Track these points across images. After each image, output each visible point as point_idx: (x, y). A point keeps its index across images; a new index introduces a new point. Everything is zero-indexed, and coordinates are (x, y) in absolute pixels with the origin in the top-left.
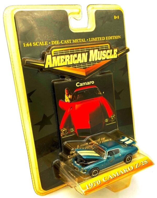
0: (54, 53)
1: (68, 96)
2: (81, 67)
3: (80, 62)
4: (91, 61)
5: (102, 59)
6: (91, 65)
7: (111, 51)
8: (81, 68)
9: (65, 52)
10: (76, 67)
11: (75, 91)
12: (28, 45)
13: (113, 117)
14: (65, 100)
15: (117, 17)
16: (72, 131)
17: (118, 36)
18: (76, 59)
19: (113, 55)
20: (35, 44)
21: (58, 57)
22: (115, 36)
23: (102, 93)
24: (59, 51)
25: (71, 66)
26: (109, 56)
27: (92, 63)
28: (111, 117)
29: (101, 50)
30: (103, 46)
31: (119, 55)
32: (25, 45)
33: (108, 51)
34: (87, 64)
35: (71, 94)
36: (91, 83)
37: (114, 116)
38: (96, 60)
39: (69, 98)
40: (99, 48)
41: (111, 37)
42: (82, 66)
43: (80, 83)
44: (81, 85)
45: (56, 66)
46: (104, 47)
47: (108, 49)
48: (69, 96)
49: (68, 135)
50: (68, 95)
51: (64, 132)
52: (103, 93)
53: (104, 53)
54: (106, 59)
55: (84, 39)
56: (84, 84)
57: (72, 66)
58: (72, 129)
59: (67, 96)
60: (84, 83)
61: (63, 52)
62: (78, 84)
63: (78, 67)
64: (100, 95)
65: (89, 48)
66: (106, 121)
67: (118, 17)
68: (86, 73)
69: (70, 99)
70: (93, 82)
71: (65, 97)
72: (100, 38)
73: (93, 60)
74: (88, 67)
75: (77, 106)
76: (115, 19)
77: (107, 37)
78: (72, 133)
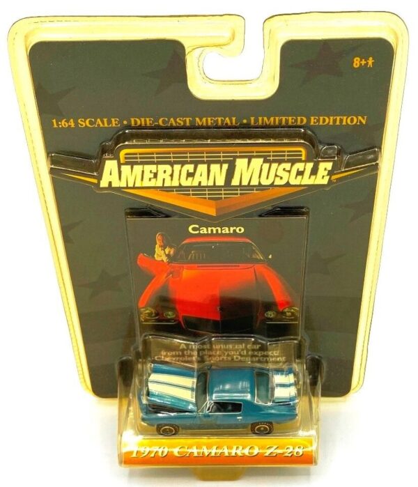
0: (126, 158)
1: (164, 250)
3: (202, 185)
4: (238, 184)
5: (275, 184)
6: (237, 194)
7: (310, 166)
8: (205, 198)
9: (157, 158)
11: (184, 243)
12: (63, 123)
13: (292, 310)
15: (363, 62)
16: (169, 317)
17: (355, 118)
18: (190, 175)
19: (313, 177)
20: (85, 122)
21: (138, 168)
22: (345, 118)
23: (267, 257)
24: (140, 154)
26: (300, 177)
27: (241, 190)
28: (286, 310)
29: (275, 161)
30: (284, 152)
31: (337, 179)
32: (58, 125)
33: (300, 166)
34: (224, 190)
35: (171, 247)
36: (234, 231)
37: (294, 309)
39: (167, 253)
40: (270, 156)
41: (331, 118)
42: (207, 192)
43: (200, 227)
44: (204, 231)
45: (131, 185)
46: (286, 154)
47: (300, 161)
49: (158, 321)
51: (148, 313)
52: (270, 257)
53: (284, 169)
54: (288, 184)
55: (234, 119)
56: (212, 230)
57: (176, 191)
58: (170, 313)
59: (160, 249)
60: (213, 228)
61: (153, 158)
62: (194, 229)
64: (258, 261)
65: (236, 152)
66: (267, 315)
67: (371, 61)
68: (218, 210)
69: (168, 256)
70: (240, 230)
72: (290, 118)
73: (245, 183)
74: (225, 198)
75: (186, 274)
76: (355, 66)
77: (315, 119)
78: (168, 320)
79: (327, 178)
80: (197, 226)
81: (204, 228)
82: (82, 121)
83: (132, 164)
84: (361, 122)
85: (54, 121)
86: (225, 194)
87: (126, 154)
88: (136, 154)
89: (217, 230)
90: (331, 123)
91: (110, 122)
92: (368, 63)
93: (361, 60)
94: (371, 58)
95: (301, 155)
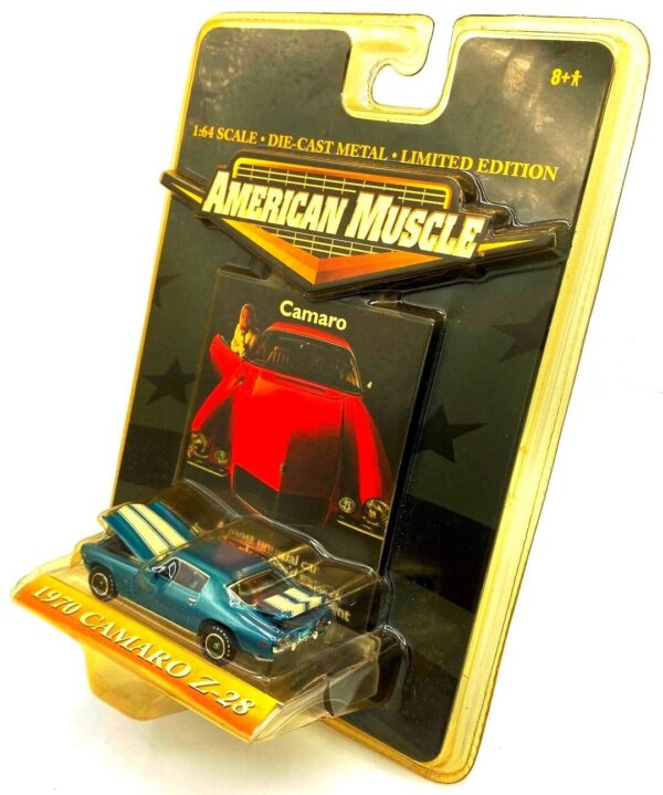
0: (240, 171)
1: (244, 335)
3: (311, 228)
4: (353, 236)
5: (400, 244)
6: (347, 252)
7: (452, 220)
9: (272, 176)
11: (270, 329)
12: (204, 132)
13: (379, 508)
14: (233, 343)
15: (566, 77)
16: (219, 461)
17: (541, 168)
18: (301, 210)
20: (224, 133)
21: (248, 187)
22: (526, 165)
23: (365, 385)
24: (256, 167)
27: (355, 246)
28: (370, 504)
29: (407, 204)
30: (422, 190)
31: (487, 251)
32: (198, 132)
33: (437, 218)
34: (336, 243)
35: (254, 332)
36: (334, 323)
37: (382, 507)
38: (374, 237)
39: (246, 342)
41: (508, 164)
42: (313, 242)
43: (295, 306)
44: (298, 314)
45: (233, 214)
46: (424, 194)
47: (440, 209)
48: (248, 336)
49: (206, 464)
50: (245, 330)
51: (198, 445)
52: (369, 385)
53: (416, 220)
54: (416, 249)
55: (382, 149)
56: (307, 315)
57: (280, 233)
58: (223, 454)
59: (241, 332)
60: (310, 312)
61: (266, 175)
62: (288, 308)
63: (297, 243)
64: (352, 388)
65: (361, 182)
66: (343, 504)
67: (577, 76)
68: (320, 275)
69: (246, 346)
70: (341, 324)
71: (236, 333)
72: (452, 157)
73: (361, 236)
74: (332, 255)
75: (259, 384)
76: (553, 82)
77: (484, 162)
78: (216, 467)
79: (472, 248)
80: (291, 304)
81: (299, 310)
82: (222, 131)
83: (243, 181)
84: (548, 175)
85: (196, 127)
86: (334, 250)
87: (242, 165)
88: (250, 166)
89: (313, 317)
90: (506, 173)
91: (247, 137)
92: (572, 79)
93: (563, 74)
94: (577, 72)
95: (442, 200)
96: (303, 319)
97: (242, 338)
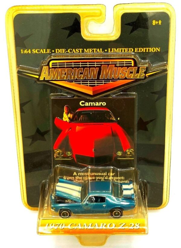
0: (52, 65)
1: (68, 115)
2: (88, 84)
3: (86, 79)
6: (102, 83)
9: (67, 65)
10: (80, 84)
11: (77, 111)
12: (26, 51)
14: (63, 118)
16: (68, 155)
17: (155, 48)
18: (81, 74)
20: (35, 51)
22: (150, 48)
23: (117, 119)
24: (59, 63)
25: (73, 82)
27: (104, 81)
28: (127, 151)
29: (119, 66)
31: (148, 76)
32: (23, 52)
36: (101, 104)
37: (131, 150)
39: (69, 117)
41: (144, 49)
42: (88, 82)
43: (85, 102)
44: (87, 104)
47: (131, 66)
48: (69, 115)
49: (63, 157)
50: (67, 113)
51: (58, 153)
52: (119, 119)
54: (126, 79)
55: (101, 49)
56: (91, 104)
58: (69, 153)
59: (66, 114)
61: (64, 65)
62: (82, 103)
63: (82, 84)
66: (118, 154)
70: (104, 104)
71: (64, 115)
72: (126, 49)
74: (97, 85)
75: (78, 128)
76: (153, 24)
77: (137, 49)
78: (68, 157)
80: (84, 102)
81: (87, 103)
82: (34, 50)
83: (55, 68)
84: (157, 50)
85: (22, 50)
86: (97, 83)
87: (53, 63)
88: (57, 63)
89: (93, 104)
90: (144, 51)
91: (46, 51)
92: (159, 23)
93: (156, 22)
94: (160, 21)
96: (90, 105)
97: (67, 116)
